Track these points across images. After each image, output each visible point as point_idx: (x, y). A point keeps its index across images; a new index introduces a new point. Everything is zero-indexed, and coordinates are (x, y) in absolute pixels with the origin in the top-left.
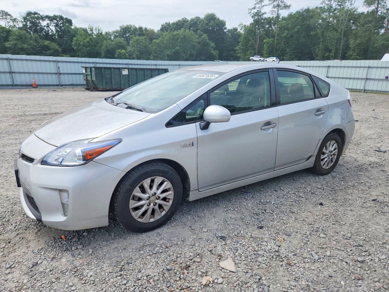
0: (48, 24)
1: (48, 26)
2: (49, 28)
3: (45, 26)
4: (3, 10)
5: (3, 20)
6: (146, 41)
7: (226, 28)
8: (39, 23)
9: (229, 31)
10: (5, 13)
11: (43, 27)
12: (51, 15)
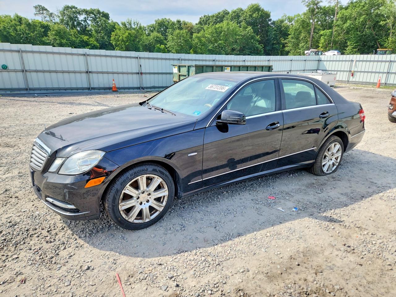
0: (85, 18)
1: (85, 21)
2: (87, 22)
3: (82, 20)
4: (40, 4)
5: (40, 15)
6: (187, 35)
7: (271, 20)
8: (76, 17)
9: (274, 23)
10: (42, 8)
11: (80, 22)
12: (88, 8)
